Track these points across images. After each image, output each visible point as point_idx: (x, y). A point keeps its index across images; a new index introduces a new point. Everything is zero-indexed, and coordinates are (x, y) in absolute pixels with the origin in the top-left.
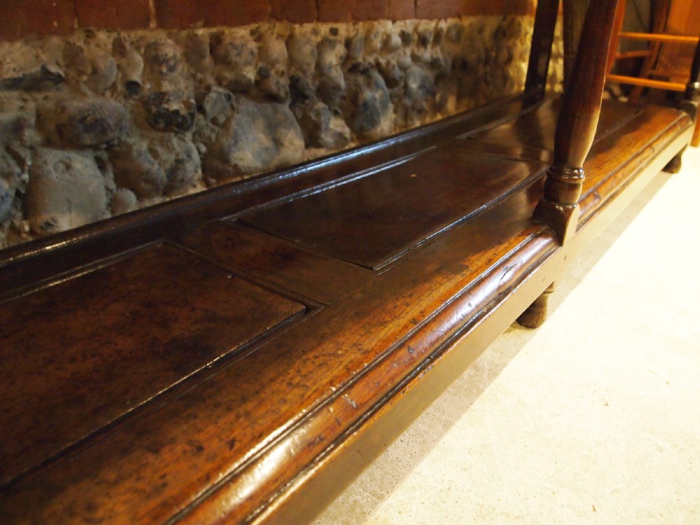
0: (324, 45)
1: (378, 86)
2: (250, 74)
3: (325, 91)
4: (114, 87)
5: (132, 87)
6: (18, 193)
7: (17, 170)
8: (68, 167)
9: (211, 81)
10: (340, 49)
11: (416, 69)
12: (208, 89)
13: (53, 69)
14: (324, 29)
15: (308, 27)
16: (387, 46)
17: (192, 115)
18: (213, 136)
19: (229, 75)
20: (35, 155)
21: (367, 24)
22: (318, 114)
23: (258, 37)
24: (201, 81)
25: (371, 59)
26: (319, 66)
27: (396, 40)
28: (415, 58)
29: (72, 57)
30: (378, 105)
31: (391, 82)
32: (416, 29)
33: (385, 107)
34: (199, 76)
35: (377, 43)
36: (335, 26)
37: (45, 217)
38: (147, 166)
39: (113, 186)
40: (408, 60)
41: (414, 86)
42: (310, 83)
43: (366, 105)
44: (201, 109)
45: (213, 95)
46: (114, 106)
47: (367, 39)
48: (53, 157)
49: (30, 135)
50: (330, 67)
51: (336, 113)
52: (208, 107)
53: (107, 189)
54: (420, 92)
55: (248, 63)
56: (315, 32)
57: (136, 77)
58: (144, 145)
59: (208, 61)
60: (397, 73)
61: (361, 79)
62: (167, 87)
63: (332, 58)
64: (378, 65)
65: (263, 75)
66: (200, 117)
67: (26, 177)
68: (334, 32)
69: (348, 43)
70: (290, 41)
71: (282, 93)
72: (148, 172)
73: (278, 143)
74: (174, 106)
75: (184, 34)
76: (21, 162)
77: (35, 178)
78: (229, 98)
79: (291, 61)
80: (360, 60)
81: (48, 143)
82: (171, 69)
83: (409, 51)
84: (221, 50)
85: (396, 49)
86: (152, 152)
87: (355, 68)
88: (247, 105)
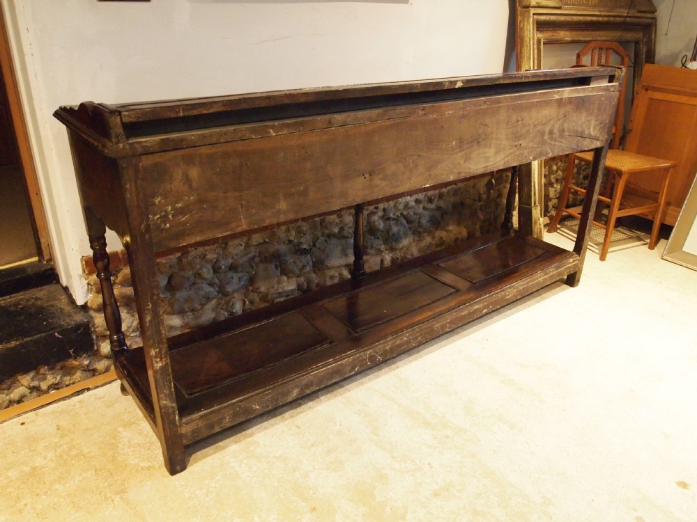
0: (373, 213)
1: (402, 224)
2: (336, 230)
3: (373, 231)
4: (284, 242)
5: (290, 241)
6: (250, 278)
7: (251, 270)
8: (266, 269)
9: (319, 234)
10: (380, 213)
11: (426, 213)
12: (318, 238)
13: (267, 240)
14: (371, 208)
16: (406, 206)
17: (311, 249)
18: (319, 254)
19: (327, 231)
20: (257, 266)
21: (395, 201)
23: (340, 216)
24: (316, 235)
25: (398, 213)
26: (369, 222)
27: (412, 203)
28: (424, 208)
29: (273, 235)
30: (401, 234)
31: (410, 221)
32: (425, 196)
33: (405, 234)
34: (315, 233)
35: (401, 207)
36: (377, 205)
37: (257, 286)
38: (292, 268)
39: (279, 274)
40: (421, 210)
41: (424, 221)
43: (393, 235)
44: (314, 245)
45: (320, 241)
46: (283, 248)
47: (395, 206)
48: (261, 266)
49: (257, 260)
50: (375, 221)
51: (378, 238)
52: (317, 245)
53: (278, 276)
54: (428, 224)
55: (335, 227)
57: (292, 238)
58: (292, 260)
59: (319, 228)
60: (414, 217)
61: (392, 223)
62: (302, 240)
63: (375, 218)
64: (402, 214)
65: (342, 229)
66: (314, 249)
67: (253, 273)
68: (377, 208)
69: (384, 210)
71: (350, 235)
72: (292, 270)
74: (304, 247)
76: (252, 268)
77: (256, 273)
78: (326, 241)
80: (392, 215)
81: (261, 261)
82: (305, 234)
83: (421, 206)
84: (324, 224)
85: (412, 207)
86: (295, 262)
87: (389, 219)
88: (334, 241)
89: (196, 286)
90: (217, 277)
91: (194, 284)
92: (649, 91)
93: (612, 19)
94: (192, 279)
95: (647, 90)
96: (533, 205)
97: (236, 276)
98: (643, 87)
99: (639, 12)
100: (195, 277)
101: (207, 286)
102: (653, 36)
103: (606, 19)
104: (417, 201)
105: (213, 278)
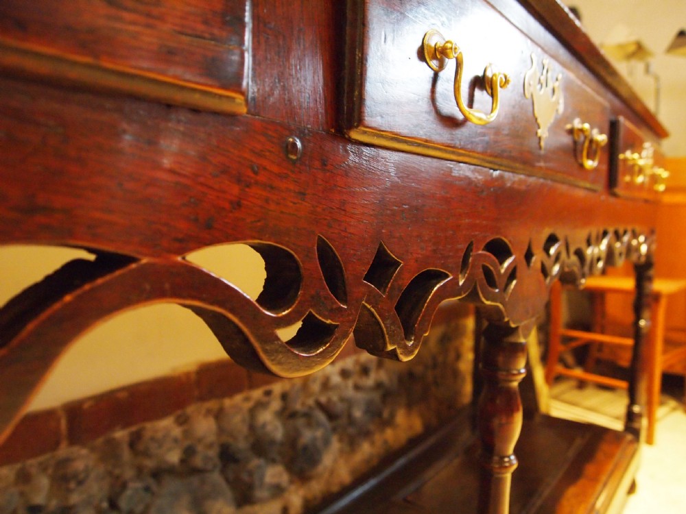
0: (260, 405)
2: (174, 457)
3: (261, 446)
9: (129, 473)
10: (276, 405)
11: (360, 396)
12: (124, 486)
14: (257, 394)
15: (238, 398)
16: (326, 385)
19: (149, 464)
22: (251, 474)
23: (183, 421)
24: (118, 477)
25: (311, 402)
26: (252, 428)
27: (336, 379)
28: (357, 387)
30: (319, 443)
31: (332, 416)
32: (357, 362)
33: (327, 442)
34: (117, 472)
35: (316, 387)
36: (267, 388)
40: (350, 392)
41: (358, 413)
42: (242, 445)
43: (305, 448)
44: (114, 508)
45: (129, 492)
47: (305, 386)
50: (264, 425)
51: (274, 461)
54: (365, 418)
55: (170, 450)
56: (247, 399)
57: (39, 499)
59: (126, 458)
60: (339, 407)
61: (300, 423)
63: (267, 417)
64: (318, 404)
65: (189, 452)
68: (268, 393)
69: (284, 397)
70: (219, 415)
71: (210, 466)
75: (100, 441)
78: (147, 489)
79: (221, 430)
80: (298, 406)
83: (350, 383)
84: (141, 447)
85: (336, 387)
87: (293, 415)
88: (171, 485)
104: (345, 374)
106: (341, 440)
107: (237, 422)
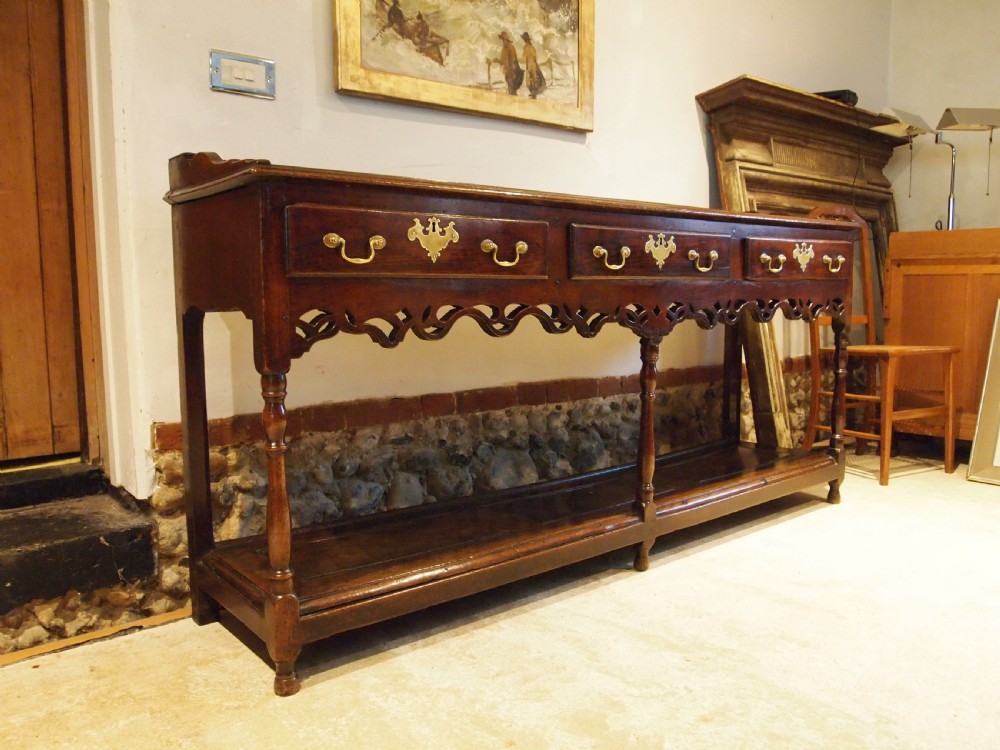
0: (555, 415)
1: (594, 439)
2: (504, 434)
3: (555, 443)
4: (434, 442)
5: (442, 442)
6: (385, 493)
7: (387, 481)
8: (408, 481)
9: (481, 438)
10: (564, 417)
11: (626, 426)
12: (480, 443)
13: (410, 435)
14: (552, 407)
15: (541, 407)
16: (599, 411)
17: (471, 457)
18: (481, 469)
19: (492, 435)
20: (395, 475)
21: (583, 401)
22: (548, 458)
23: (509, 414)
24: (476, 439)
25: (589, 422)
26: (548, 428)
27: (607, 408)
28: (624, 418)
29: (418, 429)
30: (594, 451)
31: (605, 436)
32: (624, 400)
33: (600, 453)
34: (476, 435)
35: (592, 412)
36: (559, 404)
37: (393, 502)
38: (444, 483)
39: (426, 494)
40: (619, 421)
41: (625, 438)
42: (542, 438)
43: (584, 451)
44: (475, 453)
45: (482, 447)
46: (432, 451)
47: (584, 410)
48: (402, 476)
49: (395, 465)
50: (557, 428)
51: (563, 457)
52: (479, 453)
53: (424, 495)
54: (631, 442)
55: (503, 429)
56: (546, 409)
57: (444, 438)
58: (444, 473)
59: (481, 429)
60: (610, 430)
61: (581, 435)
62: (458, 442)
63: (558, 423)
64: (594, 424)
65: (512, 434)
66: (474, 458)
67: (390, 484)
68: (559, 408)
69: (569, 413)
70: (529, 416)
71: (524, 445)
72: (444, 487)
73: (520, 475)
74: (461, 452)
75: (470, 415)
76: (388, 477)
77: (394, 485)
78: (491, 448)
79: (530, 425)
80: (579, 423)
81: (401, 469)
82: (462, 434)
83: (619, 415)
84: (488, 422)
85: (607, 414)
86: (448, 476)
87: (576, 428)
88: (502, 452)
89: (307, 494)
90: (339, 484)
91: (305, 490)
92: (902, 267)
93: (838, 187)
94: (303, 481)
95: (899, 265)
96: (773, 410)
97: (365, 487)
98: (893, 261)
99: (869, 183)
100: (307, 479)
101: (323, 496)
102: (892, 214)
103: (830, 186)
104: (614, 406)
105: (332, 484)
106: (611, 456)
107: (539, 421)
